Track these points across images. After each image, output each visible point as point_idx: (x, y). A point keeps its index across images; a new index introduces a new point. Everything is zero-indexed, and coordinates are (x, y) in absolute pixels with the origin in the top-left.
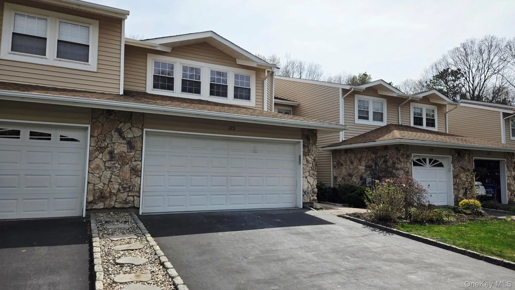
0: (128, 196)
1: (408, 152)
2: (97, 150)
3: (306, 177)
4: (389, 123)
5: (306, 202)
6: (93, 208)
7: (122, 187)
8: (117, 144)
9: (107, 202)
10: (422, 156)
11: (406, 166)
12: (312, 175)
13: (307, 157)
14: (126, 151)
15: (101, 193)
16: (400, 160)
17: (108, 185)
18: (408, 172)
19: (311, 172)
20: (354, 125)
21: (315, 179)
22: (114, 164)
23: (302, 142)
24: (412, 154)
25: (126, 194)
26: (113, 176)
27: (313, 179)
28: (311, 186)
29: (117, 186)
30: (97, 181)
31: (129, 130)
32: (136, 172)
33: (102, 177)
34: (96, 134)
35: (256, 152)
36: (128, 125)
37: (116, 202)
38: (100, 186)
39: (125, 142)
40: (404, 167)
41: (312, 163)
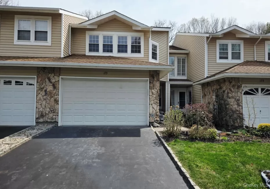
0: (53, 115)
1: (239, 83)
2: (39, 90)
3: (152, 104)
4: (245, 60)
5: (152, 121)
6: (39, 121)
7: (51, 110)
8: (48, 86)
9: (44, 118)
10: (253, 86)
11: (237, 95)
12: (156, 103)
13: (152, 90)
14: (52, 90)
15: (42, 113)
16: (231, 90)
17: (44, 109)
18: (238, 100)
19: (155, 100)
20: (215, 64)
21: (158, 106)
22: (47, 97)
23: (149, 80)
24: (243, 85)
25: (52, 114)
26: (47, 104)
27: (156, 106)
28: (155, 110)
29: (48, 110)
30: (40, 106)
31: (53, 78)
32: (56, 101)
33: (42, 105)
34: (39, 81)
35: (122, 88)
36: (53, 75)
37: (48, 118)
38: (41, 109)
39: (51, 84)
40: (235, 96)
41: (156, 95)
